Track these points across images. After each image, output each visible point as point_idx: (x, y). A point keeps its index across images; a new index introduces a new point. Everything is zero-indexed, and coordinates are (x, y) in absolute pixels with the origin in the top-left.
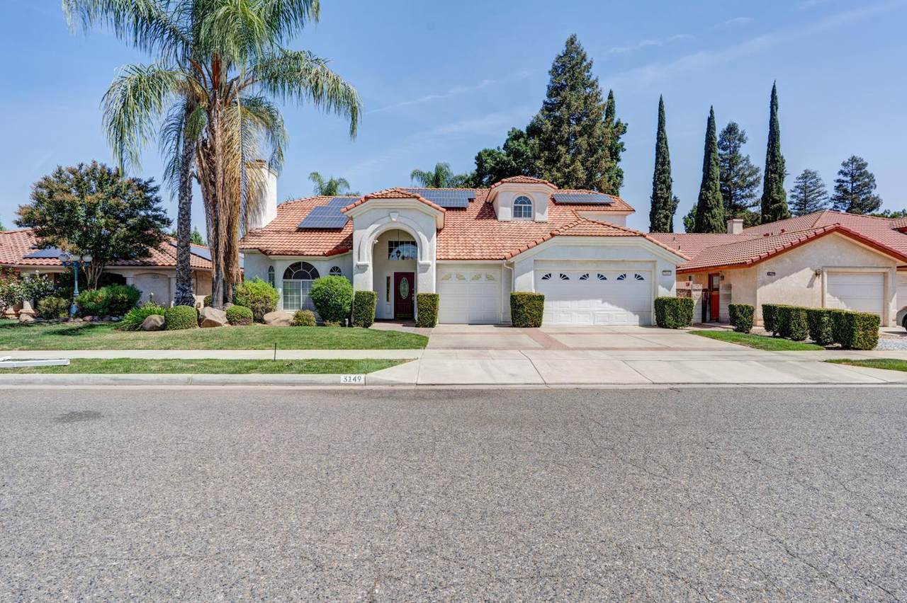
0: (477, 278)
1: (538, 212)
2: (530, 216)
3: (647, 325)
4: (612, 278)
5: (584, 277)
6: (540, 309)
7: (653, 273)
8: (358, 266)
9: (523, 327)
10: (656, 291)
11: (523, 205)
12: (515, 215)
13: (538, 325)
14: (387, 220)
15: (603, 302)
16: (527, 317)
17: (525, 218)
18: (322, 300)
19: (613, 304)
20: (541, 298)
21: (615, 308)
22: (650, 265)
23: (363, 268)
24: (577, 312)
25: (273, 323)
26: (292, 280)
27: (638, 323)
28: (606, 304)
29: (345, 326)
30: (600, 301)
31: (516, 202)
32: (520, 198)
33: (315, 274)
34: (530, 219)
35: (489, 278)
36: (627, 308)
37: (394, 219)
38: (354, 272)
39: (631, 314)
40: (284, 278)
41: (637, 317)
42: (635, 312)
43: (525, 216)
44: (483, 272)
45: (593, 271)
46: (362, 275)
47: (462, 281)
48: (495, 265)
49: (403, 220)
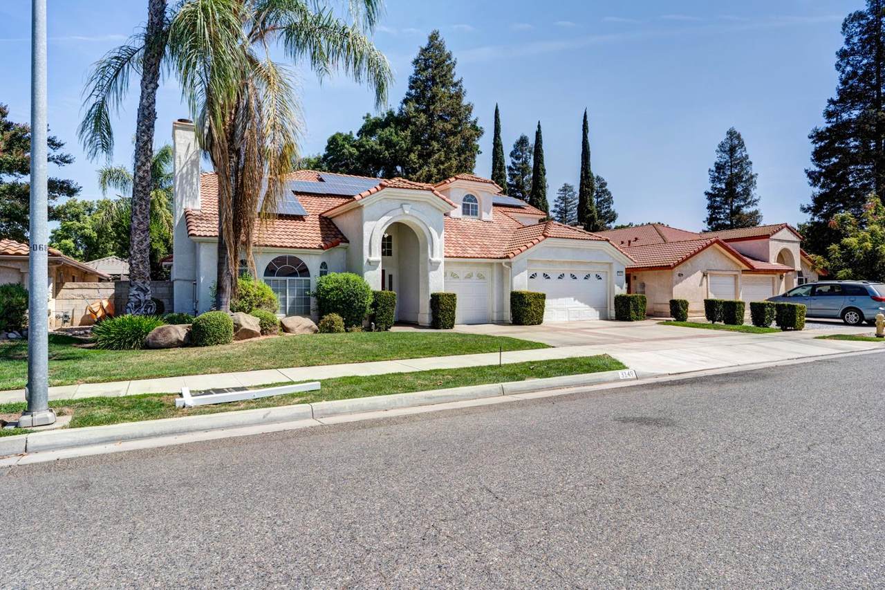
0: (469, 276)
1: (484, 211)
2: (476, 215)
3: (605, 317)
4: (581, 277)
5: (561, 277)
6: (542, 307)
7: (609, 274)
8: (369, 262)
9: (530, 325)
10: (612, 290)
11: (470, 203)
12: (464, 213)
13: (540, 322)
14: (399, 212)
15: (575, 300)
16: (533, 315)
17: (474, 217)
18: (344, 302)
19: (581, 302)
20: (544, 297)
21: (582, 305)
22: (608, 265)
23: (372, 265)
24: (557, 309)
25: (297, 330)
26: (276, 278)
27: (598, 318)
28: (577, 302)
29: (371, 330)
30: (572, 299)
31: (464, 200)
32: (467, 196)
33: (305, 271)
34: (476, 217)
35: (480, 277)
36: (591, 306)
37: (407, 212)
38: (365, 269)
39: (593, 310)
40: (265, 275)
41: (598, 313)
42: (596, 308)
43: (472, 214)
44: (475, 270)
45: (567, 270)
46: (372, 272)
47: (457, 280)
48: (486, 263)
49: (415, 213)
